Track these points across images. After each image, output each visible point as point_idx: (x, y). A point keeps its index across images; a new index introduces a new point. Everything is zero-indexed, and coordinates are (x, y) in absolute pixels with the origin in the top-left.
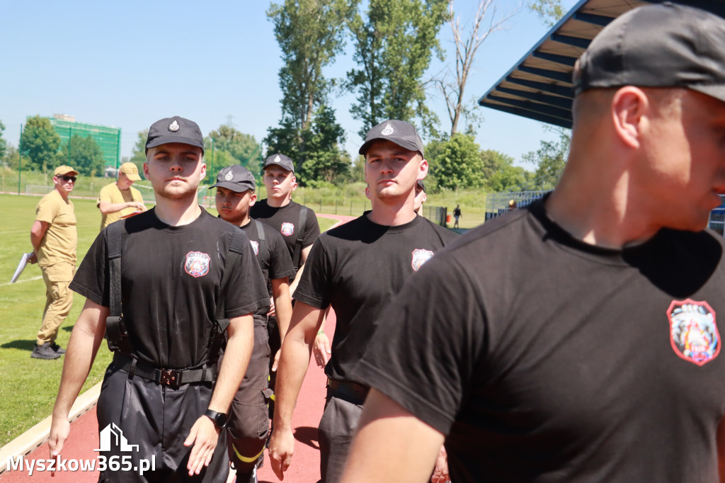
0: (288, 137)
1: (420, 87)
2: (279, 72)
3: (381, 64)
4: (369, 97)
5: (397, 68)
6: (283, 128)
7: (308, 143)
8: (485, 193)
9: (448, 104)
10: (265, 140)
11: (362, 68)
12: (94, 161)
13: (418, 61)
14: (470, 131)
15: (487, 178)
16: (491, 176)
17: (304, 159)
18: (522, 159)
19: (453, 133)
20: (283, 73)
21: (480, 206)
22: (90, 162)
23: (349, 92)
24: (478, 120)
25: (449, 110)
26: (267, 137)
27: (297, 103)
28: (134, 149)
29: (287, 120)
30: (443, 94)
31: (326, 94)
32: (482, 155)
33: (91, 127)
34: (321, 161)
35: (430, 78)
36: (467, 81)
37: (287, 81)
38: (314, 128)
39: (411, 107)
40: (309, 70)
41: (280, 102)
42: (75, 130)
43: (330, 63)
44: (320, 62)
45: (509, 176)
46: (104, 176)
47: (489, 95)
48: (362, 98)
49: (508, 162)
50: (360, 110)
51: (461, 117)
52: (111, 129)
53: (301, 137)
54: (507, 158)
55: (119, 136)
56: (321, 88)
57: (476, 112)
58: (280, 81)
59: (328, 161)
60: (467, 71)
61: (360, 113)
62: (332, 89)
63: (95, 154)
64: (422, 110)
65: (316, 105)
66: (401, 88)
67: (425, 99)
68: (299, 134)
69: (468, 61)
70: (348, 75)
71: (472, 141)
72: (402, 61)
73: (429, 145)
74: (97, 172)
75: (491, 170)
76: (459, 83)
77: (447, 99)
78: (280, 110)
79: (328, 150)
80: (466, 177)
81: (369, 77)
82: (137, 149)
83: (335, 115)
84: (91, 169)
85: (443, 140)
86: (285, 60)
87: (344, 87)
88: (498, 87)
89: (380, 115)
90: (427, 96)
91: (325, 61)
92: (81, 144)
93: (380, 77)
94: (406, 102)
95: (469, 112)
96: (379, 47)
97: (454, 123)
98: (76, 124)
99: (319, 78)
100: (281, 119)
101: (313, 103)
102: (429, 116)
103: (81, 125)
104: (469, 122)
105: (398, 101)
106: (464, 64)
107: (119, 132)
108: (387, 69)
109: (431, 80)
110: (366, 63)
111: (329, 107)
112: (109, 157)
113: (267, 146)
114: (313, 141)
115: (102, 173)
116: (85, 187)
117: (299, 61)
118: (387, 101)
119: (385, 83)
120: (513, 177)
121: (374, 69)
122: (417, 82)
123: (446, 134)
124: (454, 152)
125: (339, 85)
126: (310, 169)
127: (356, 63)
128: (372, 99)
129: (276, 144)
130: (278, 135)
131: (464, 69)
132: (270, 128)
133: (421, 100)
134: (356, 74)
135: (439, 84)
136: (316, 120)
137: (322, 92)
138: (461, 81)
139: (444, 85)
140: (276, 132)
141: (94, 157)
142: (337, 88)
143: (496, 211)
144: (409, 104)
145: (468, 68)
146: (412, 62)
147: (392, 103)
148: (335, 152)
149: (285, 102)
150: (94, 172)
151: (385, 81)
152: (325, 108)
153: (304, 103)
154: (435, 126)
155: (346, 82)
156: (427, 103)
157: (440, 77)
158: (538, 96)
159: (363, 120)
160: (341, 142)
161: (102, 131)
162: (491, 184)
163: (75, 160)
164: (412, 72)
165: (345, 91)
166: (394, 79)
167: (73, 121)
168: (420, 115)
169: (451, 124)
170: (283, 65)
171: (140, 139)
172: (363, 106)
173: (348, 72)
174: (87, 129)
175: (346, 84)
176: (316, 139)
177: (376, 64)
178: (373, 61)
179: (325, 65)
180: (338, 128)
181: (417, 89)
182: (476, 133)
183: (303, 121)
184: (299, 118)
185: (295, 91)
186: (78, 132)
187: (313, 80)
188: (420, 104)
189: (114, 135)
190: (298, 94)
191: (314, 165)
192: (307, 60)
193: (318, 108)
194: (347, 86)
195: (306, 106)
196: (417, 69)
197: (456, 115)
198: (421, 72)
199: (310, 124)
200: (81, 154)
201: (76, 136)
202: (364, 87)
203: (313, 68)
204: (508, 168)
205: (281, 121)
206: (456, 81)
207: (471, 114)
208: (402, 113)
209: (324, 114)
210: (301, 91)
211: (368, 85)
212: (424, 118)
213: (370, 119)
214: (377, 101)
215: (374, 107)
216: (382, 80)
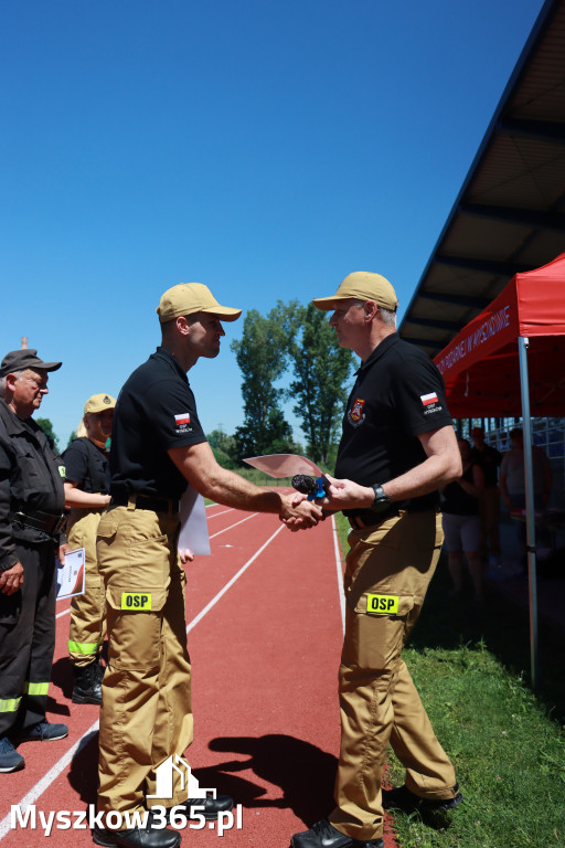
2: (241, 386)
3: (314, 377)
4: (306, 401)
5: (325, 380)
6: (247, 426)
10: (234, 436)
11: (300, 380)
13: (341, 374)
20: (244, 387)
23: (292, 398)
26: (235, 434)
27: (255, 408)
29: (249, 421)
31: (277, 401)
37: (248, 393)
38: (268, 425)
39: (337, 406)
40: (262, 384)
41: (243, 408)
43: (278, 378)
44: (270, 378)
48: (301, 402)
50: (301, 411)
56: (273, 397)
58: (242, 393)
59: (280, 448)
62: (281, 397)
65: (269, 409)
66: (329, 393)
70: (291, 386)
72: (328, 374)
78: (244, 414)
79: (279, 441)
81: (305, 386)
83: (284, 415)
86: (244, 378)
87: (289, 394)
89: (316, 413)
91: (274, 377)
93: (314, 386)
94: (334, 403)
96: (312, 364)
99: (271, 389)
100: (245, 420)
101: (267, 408)
108: (318, 380)
110: (302, 377)
111: (279, 410)
113: (236, 441)
117: (255, 379)
118: (320, 403)
119: (317, 390)
121: (309, 381)
125: (286, 393)
127: (296, 377)
128: (309, 402)
129: (242, 440)
130: (243, 432)
134: (296, 385)
136: (270, 420)
137: (274, 400)
140: (242, 430)
142: (284, 396)
146: (335, 375)
147: (323, 404)
149: (247, 408)
152: (276, 411)
153: (260, 408)
159: (303, 417)
160: (289, 434)
164: (336, 381)
165: (290, 397)
166: (323, 387)
170: (243, 381)
172: (303, 407)
173: (291, 384)
175: (290, 392)
177: (310, 377)
178: (308, 375)
179: (274, 380)
180: (286, 423)
183: (260, 421)
184: (257, 419)
185: (253, 400)
187: (266, 391)
190: (256, 402)
192: (261, 377)
193: (271, 411)
194: (291, 394)
195: (262, 410)
196: (340, 379)
199: (266, 423)
202: (302, 394)
203: (266, 383)
205: (245, 422)
209: (276, 415)
210: (258, 400)
211: (304, 391)
213: (308, 416)
214: (313, 403)
215: (311, 407)
216: (315, 388)
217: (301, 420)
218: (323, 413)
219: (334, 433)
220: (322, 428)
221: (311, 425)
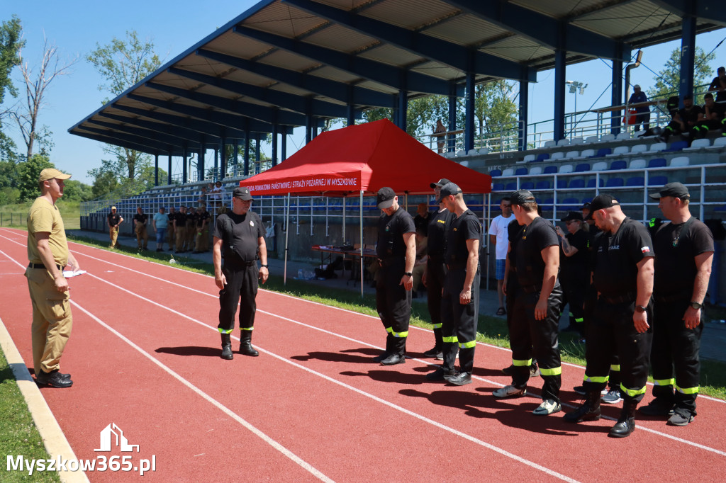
9: (23, 132)
14: (44, 153)
18: (88, 175)
19: (29, 155)
24: (49, 145)
25: (24, 136)
30: (18, 123)
35: (4, 110)
36: (38, 114)
47: (80, 125)
51: (35, 142)
60: (38, 106)
69: (38, 98)
76: (31, 114)
77: (21, 127)
88: (90, 119)
90: (4, 125)
95: (41, 139)
97: (29, 146)
102: (6, 140)
104: (42, 146)
106: (35, 100)
109: (6, 112)
123: (23, 156)
124: (32, 169)
131: (35, 104)
135: (13, 115)
138: (33, 113)
139: (18, 116)
143: (88, 215)
145: (39, 103)
154: (12, 149)
157: (14, 109)
158: (121, 127)
169: (26, 147)
182: (48, 155)
197: (31, 141)
206: (29, 113)
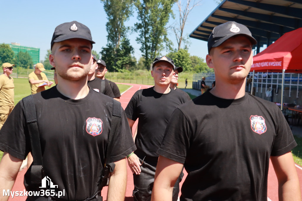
0: (110, 51)
1: (165, 30)
2: (106, 24)
3: (149, 20)
4: (144, 34)
5: (155, 22)
6: (108, 47)
7: (119, 54)
8: (192, 74)
9: (176, 37)
10: (100, 52)
11: (140, 22)
12: (29, 62)
13: (164, 19)
14: (186, 48)
15: (193, 67)
16: (195, 67)
17: (117, 60)
19: (179, 49)
20: (108, 24)
21: (190, 79)
22: (27, 62)
23: (135, 32)
24: (189, 43)
25: (177, 39)
26: (101, 51)
27: (114, 37)
28: (45, 57)
29: (109, 44)
30: (174, 33)
31: (126, 33)
32: (191, 58)
33: (27, 48)
34: (124, 61)
35: (169, 26)
36: (184, 27)
37: (109, 28)
38: (121, 47)
39: (161, 38)
40: (118, 23)
41: (107, 37)
42: (20, 49)
43: (127, 20)
44: (123, 20)
45: (202, 66)
46: (33, 68)
47: (194, 33)
48: (141, 35)
49: (202, 60)
50: (140, 40)
51: (182, 42)
52: (36, 49)
53: (116, 51)
54: (201, 59)
55: (39, 51)
56: (124, 31)
57: (188, 40)
58: (106, 28)
59: (127, 61)
60: (184, 23)
61: (140, 41)
62: (128, 31)
63: (29, 59)
64: (166, 39)
65: (122, 38)
66: (157, 30)
67: (167, 35)
68: (115, 50)
69: (185, 19)
70: (135, 25)
71: (187, 52)
72: (157, 19)
73: (169, 54)
74: (30, 67)
75: (195, 64)
76: (181, 28)
77: (176, 35)
78: (107, 40)
79: (127, 57)
80: (184, 67)
81: (143, 26)
82: (47, 57)
83: (130, 42)
84: (28, 65)
85: (175, 52)
86: (108, 19)
87: (133, 30)
88: (197, 30)
89: (148, 42)
90: (168, 34)
91: (125, 19)
92: (23, 55)
93: (148, 26)
94: (159, 36)
95: (185, 40)
96: (148, 13)
97: (179, 44)
98: (21, 47)
99: (123, 26)
100: (107, 44)
101: (121, 37)
102: (169, 42)
103: (23, 47)
104: (186, 44)
105: (156, 36)
106: (183, 20)
107: (39, 50)
108: (151, 22)
109: (169, 27)
110: (142, 20)
111: (127, 38)
112: (35, 60)
113: (101, 55)
114: (121, 52)
115: (32, 67)
116: (25, 73)
117: (114, 19)
118: (151, 36)
119: (150, 28)
120: (204, 67)
121: (146, 23)
122: (164, 28)
123: (176, 49)
124: (179, 56)
125: (131, 29)
126: (120, 64)
127: (138, 20)
128: (145, 35)
129: (105, 54)
130: (106, 50)
131: (183, 22)
132: (103, 47)
133: (165, 35)
134: (138, 25)
135: (173, 28)
136: (122, 44)
137: (124, 32)
138: (182, 27)
139: (175, 29)
140: (105, 49)
141: (28, 61)
142: (130, 30)
143: (197, 81)
144: (160, 37)
145: (185, 22)
146: (161, 20)
147: (153, 37)
148: (130, 57)
149: (109, 37)
150: (29, 67)
151: (150, 27)
152: (126, 39)
153: (116, 37)
154: (171, 46)
155: (134, 28)
156: (168, 37)
157: (173, 26)
159: (141, 44)
160: (132, 53)
161: (32, 50)
162: (195, 70)
163: (21, 62)
164: (162, 23)
165: (134, 32)
166: (154, 26)
167: (20, 45)
168: (165, 41)
169: (178, 45)
170: (108, 21)
171: (48, 53)
172: (141, 38)
173: (135, 24)
174: (26, 49)
175: (134, 29)
176: (122, 52)
177: (146, 20)
178: (145, 19)
179: (125, 21)
180: (131, 47)
181: (163, 30)
182: (188, 49)
183: (116, 45)
184: (114, 43)
185: (113, 32)
186: (21, 50)
187: (120, 27)
188: (165, 37)
189: (37, 51)
190: (114, 33)
191: (122, 63)
192: (117, 19)
193: (122, 39)
194: (135, 30)
195: (118, 38)
196: (164, 22)
197: (180, 42)
198: (165, 23)
199: (119, 46)
200: (23, 59)
201: (21, 52)
202: (142, 30)
203: (120, 22)
204: (202, 63)
205: (107, 45)
206: (180, 27)
207: (186, 41)
208: (157, 40)
209: (125, 42)
210: (115, 32)
211: (143, 29)
212: (167, 43)
213: (145, 43)
214: (147, 36)
215: (146, 38)
216: (149, 27)
217: (140, 45)
218: (153, 42)
219: (158, 54)
220: (152, 50)
221: (146, 48)
